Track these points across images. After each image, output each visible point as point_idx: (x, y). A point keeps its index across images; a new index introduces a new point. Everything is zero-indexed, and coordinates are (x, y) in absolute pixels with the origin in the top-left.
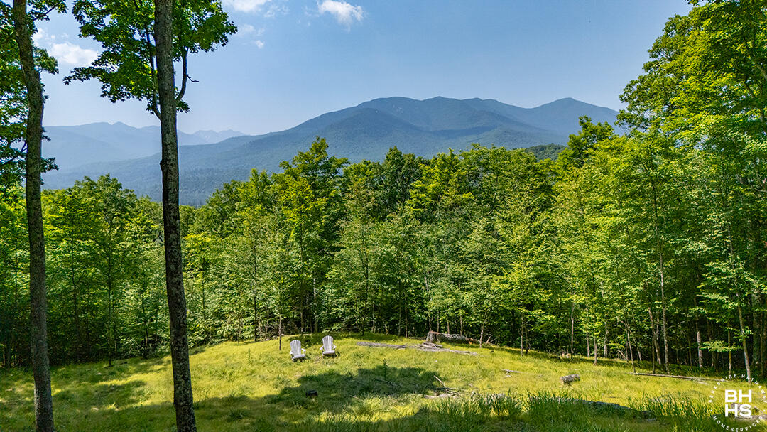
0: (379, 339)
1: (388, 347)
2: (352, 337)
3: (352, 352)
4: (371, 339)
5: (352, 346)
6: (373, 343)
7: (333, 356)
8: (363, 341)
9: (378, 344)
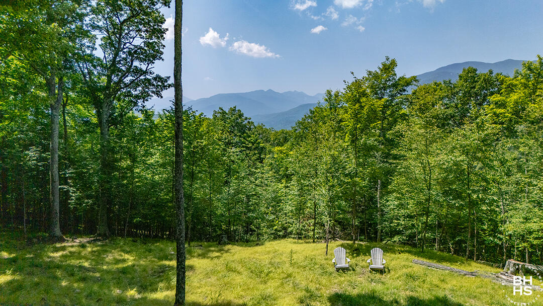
0: (441, 259)
1: (452, 271)
2: (409, 252)
3: (405, 270)
4: (430, 258)
5: (406, 263)
6: (433, 263)
7: (381, 271)
8: (421, 260)
9: (440, 265)
